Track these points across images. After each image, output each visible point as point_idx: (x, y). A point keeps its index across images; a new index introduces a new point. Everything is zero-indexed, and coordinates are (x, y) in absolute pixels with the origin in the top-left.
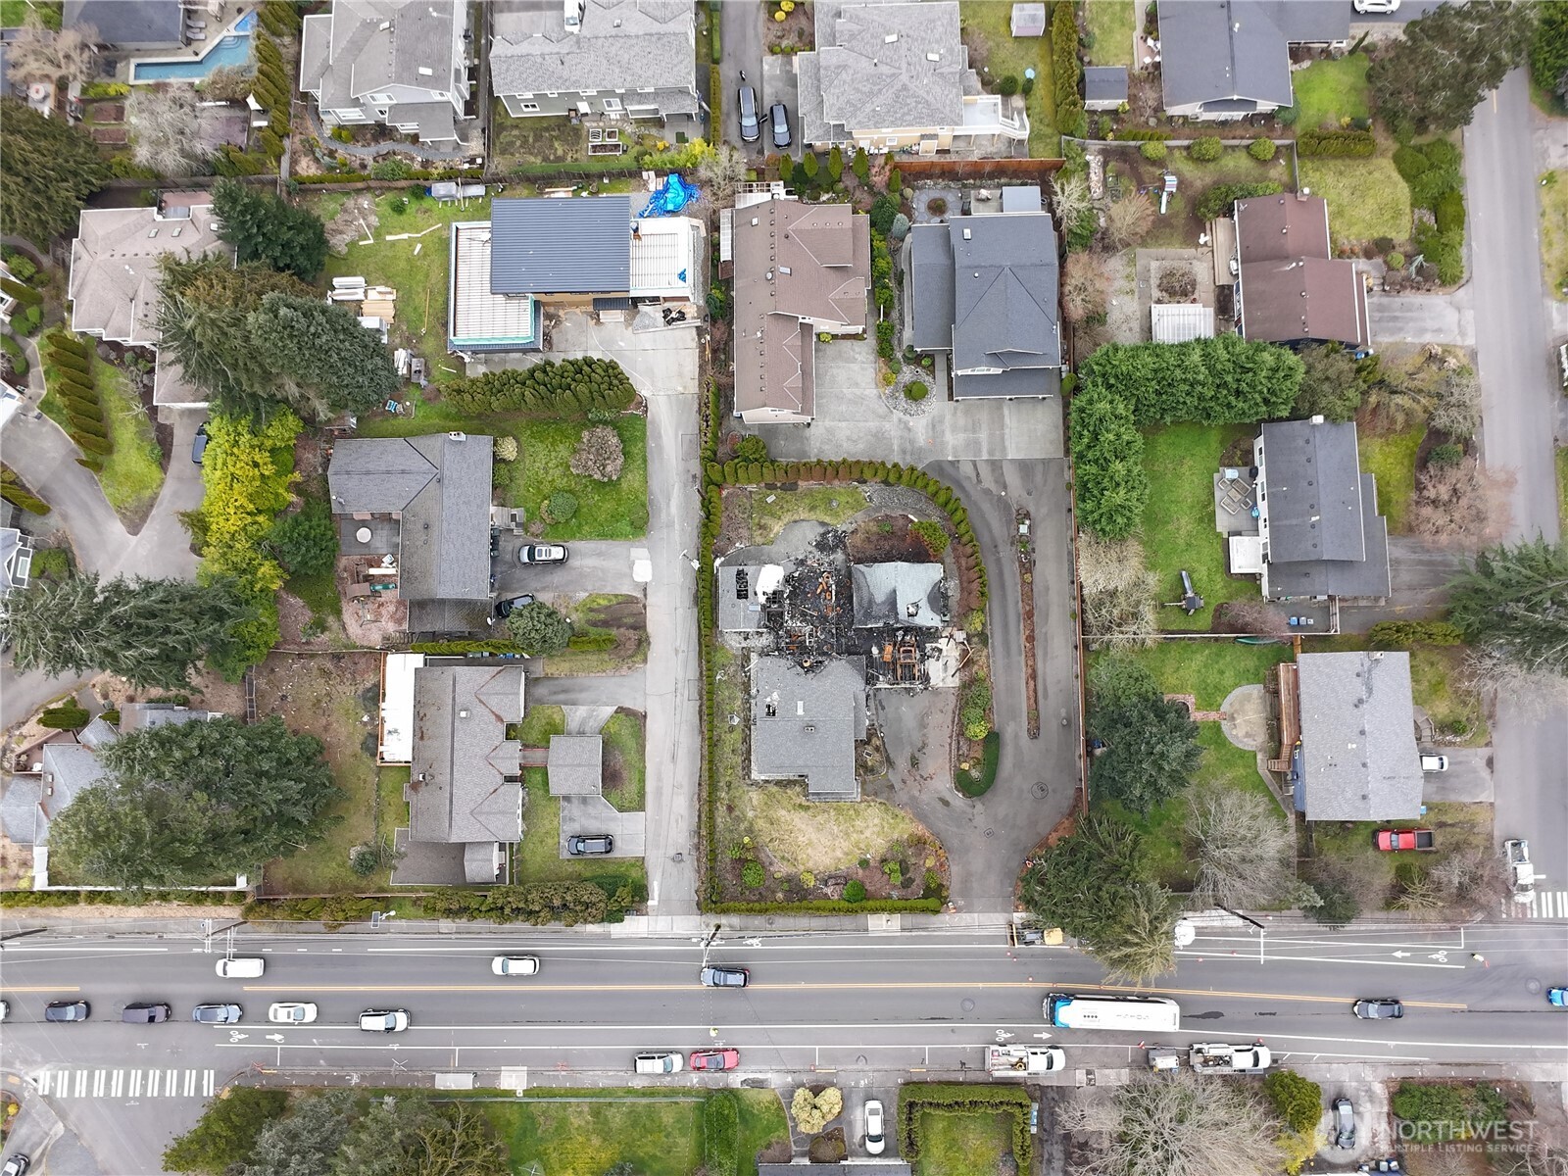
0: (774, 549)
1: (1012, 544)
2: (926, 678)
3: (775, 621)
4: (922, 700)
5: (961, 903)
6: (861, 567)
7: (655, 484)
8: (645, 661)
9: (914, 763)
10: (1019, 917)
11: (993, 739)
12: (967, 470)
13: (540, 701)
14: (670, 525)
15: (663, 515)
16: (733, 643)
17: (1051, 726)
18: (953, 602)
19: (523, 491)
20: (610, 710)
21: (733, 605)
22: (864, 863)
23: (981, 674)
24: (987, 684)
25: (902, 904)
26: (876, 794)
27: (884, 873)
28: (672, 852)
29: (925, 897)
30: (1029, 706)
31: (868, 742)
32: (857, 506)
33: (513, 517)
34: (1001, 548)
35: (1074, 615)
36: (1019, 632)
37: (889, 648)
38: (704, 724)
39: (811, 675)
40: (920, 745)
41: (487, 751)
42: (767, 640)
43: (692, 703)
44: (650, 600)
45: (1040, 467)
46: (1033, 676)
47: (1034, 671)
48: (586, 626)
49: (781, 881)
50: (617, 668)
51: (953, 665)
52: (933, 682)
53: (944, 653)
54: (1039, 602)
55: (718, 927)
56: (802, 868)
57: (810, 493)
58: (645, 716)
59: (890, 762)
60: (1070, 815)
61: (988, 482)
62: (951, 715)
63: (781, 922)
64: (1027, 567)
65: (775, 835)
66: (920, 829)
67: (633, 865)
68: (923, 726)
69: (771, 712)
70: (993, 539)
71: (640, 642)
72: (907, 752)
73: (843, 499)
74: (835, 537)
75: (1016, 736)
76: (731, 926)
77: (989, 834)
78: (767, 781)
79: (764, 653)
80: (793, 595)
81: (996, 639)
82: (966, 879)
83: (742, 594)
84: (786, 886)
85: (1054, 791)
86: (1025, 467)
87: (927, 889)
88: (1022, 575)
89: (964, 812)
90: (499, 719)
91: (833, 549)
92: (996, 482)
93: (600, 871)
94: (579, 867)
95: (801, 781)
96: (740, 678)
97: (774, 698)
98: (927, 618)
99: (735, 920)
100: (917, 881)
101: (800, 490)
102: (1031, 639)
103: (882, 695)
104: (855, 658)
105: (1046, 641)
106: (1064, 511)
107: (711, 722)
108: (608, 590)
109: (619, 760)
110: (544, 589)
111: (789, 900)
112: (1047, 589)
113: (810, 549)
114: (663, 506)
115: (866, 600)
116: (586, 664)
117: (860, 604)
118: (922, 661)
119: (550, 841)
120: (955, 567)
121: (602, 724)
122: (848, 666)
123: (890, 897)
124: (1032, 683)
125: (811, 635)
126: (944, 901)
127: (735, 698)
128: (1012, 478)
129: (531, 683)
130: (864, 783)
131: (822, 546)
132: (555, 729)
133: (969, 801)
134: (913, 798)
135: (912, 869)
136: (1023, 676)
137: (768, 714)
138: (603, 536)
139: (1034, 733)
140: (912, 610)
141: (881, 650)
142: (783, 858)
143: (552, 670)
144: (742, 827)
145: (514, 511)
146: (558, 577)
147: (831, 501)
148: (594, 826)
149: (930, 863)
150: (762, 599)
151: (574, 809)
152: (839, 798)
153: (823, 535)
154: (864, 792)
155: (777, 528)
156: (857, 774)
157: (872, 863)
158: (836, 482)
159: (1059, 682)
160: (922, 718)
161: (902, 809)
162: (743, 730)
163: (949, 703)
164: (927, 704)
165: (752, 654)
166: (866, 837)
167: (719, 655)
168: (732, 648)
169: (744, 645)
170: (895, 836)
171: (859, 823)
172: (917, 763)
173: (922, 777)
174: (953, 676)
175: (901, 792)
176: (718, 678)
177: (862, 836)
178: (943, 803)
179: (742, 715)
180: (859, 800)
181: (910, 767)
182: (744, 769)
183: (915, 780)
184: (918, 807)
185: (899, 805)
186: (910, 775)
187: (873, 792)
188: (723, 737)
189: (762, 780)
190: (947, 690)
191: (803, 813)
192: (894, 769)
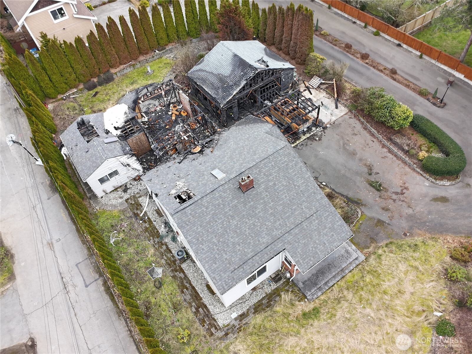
6: (195, 68)
9: (377, 187)
11: (419, 125)
21: (87, 150)
22: (443, 328)
30: (414, 90)
32: (168, 65)
35: (377, 34)
36: (352, 59)
39: (208, 151)
40: (366, 170)
43: (92, 287)
51: (329, 103)
52: (325, 121)
53: (314, 99)
54: (346, 40)
58: (33, 346)
59: (354, 202)
66: (452, 241)
68: (353, 154)
72: (361, 183)
73: (155, 67)
96: (139, 226)
101: (117, 79)
102: (364, 57)
105: (376, 53)
112: (344, 33)
115: (216, 82)
117: (216, 89)
124: (397, 77)
127: (144, 250)
133: (459, 183)
134: (410, 218)
136: (387, 78)
137: (183, 201)
139: (441, 104)
147: (146, 73)
150: (116, 135)
154: (361, 246)
158: (142, 58)
159: (414, 66)
160: (345, 149)
161: (412, 235)
162: (174, 277)
163: (354, 125)
164: (338, 137)
165: (140, 199)
166: (412, 294)
167: (101, 220)
168: (115, 206)
169: (126, 196)
170: (438, 267)
171: (387, 283)
172: (380, 185)
173: (397, 193)
174: (337, 108)
175: (394, 221)
176: (112, 242)
177: (407, 296)
178: (441, 202)
179: (163, 261)
180: (362, 258)
181: (377, 193)
182: (202, 322)
183: (394, 201)
184: (425, 222)
185: (405, 235)
186: (385, 199)
187: (369, 241)
188: (153, 300)
189: (236, 319)
190: (342, 118)
191: (316, 323)
192: (365, 205)
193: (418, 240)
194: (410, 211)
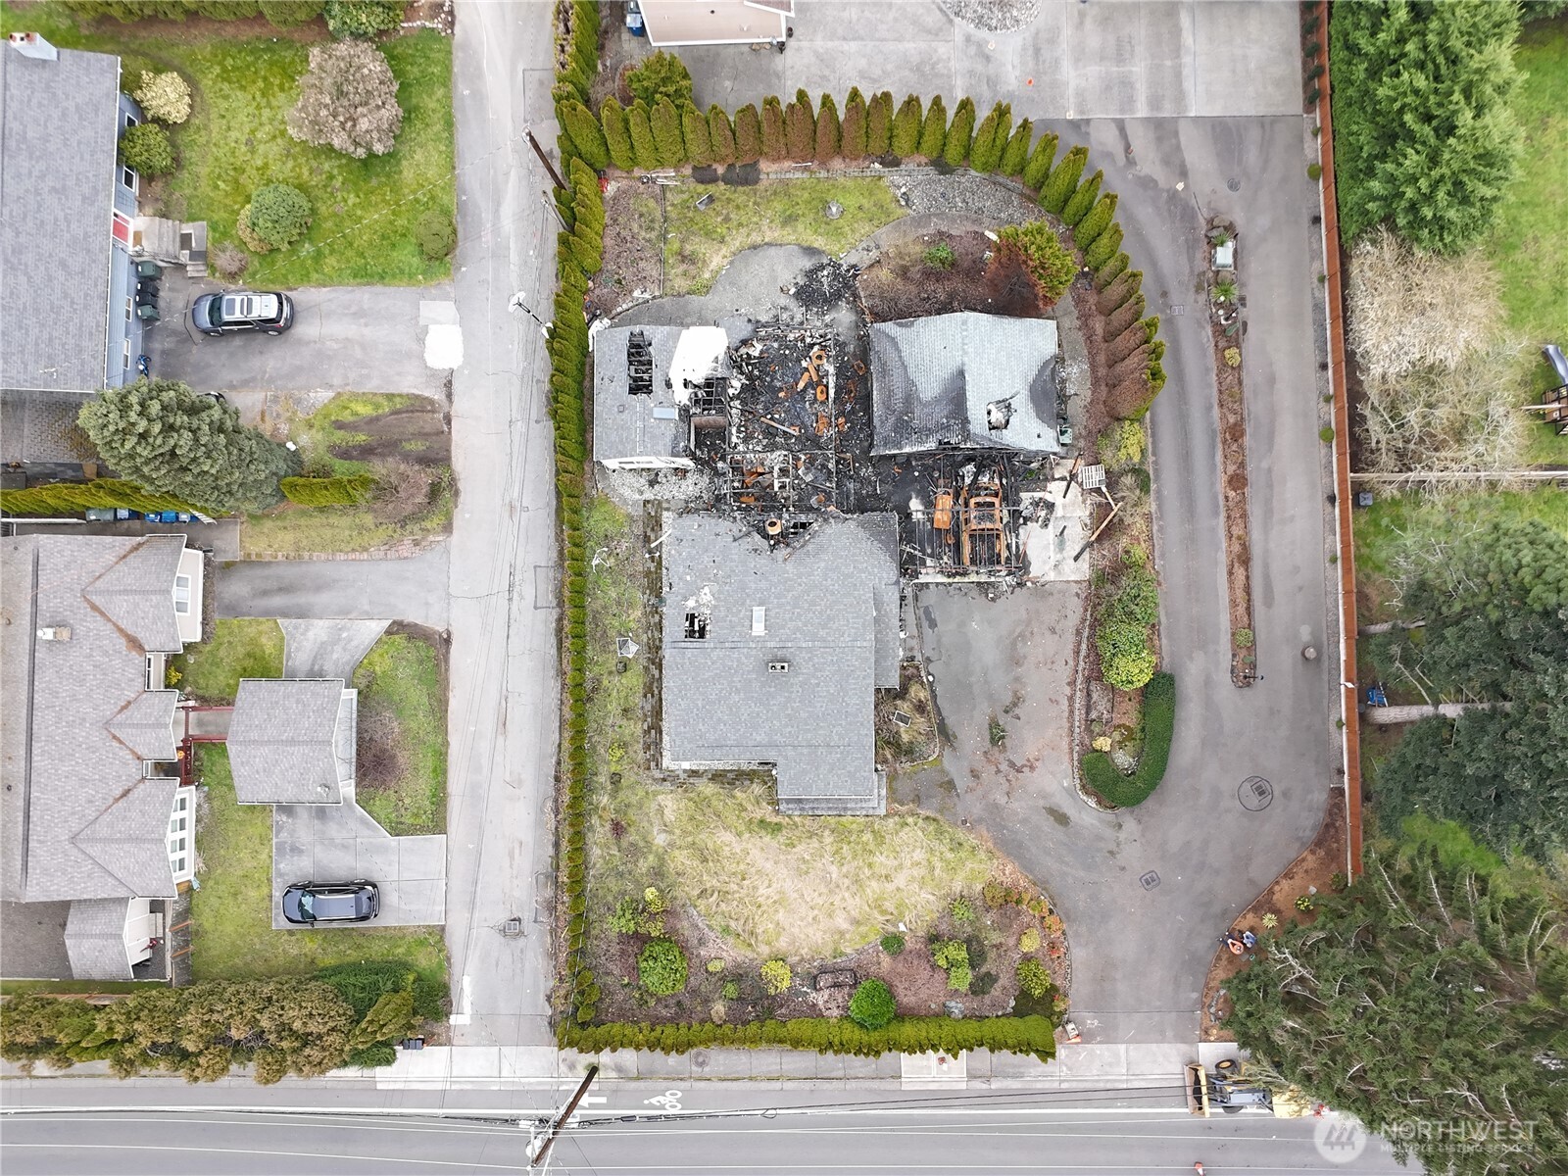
0: (710, 301)
1: (1199, 288)
2: (1019, 563)
3: (713, 447)
4: (1013, 608)
5: (1092, 1023)
6: (889, 327)
7: (471, 172)
8: (448, 528)
9: (997, 736)
10: (1212, 1052)
11: (1161, 691)
12: (1104, 139)
13: (233, 610)
14: (499, 254)
15: (487, 238)
16: (627, 492)
17: (1278, 661)
18: (1076, 408)
19: (205, 188)
20: (376, 628)
21: (622, 408)
22: (892, 943)
23: (1139, 552)
24: (1149, 573)
25: (971, 1030)
26: (917, 799)
27: (934, 967)
28: (502, 917)
29: (1019, 1013)
30: (1234, 620)
31: (901, 693)
32: (879, 215)
33: (185, 240)
34: (1175, 297)
35: (1326, 436)
36: (1213, 467)
37: (945, 502)
38: (567, 658)
39: (782, 552)
40: (1008, 699)
41: (108, 710)
42: (694, 485)
43: (541, 614)
44: (459, 406)
45: (1254, 134)
46: (1245, 559)
47: (1245, 548)
48: (328, 458)
49: (724, 978)
50: (390, 543)
51: (1077, 536)
52: (1035, 570)
53: (1059, 511)
54: (1255, 406)
55: (593, 1071)
56: (764, 950)
57: (784, 189)
58: (448, 641)
59: (945, 734)
60: (1319, 843)
61: (1149, 163)
62: (1070, 639)
63: (720, 1059)
64: (1229, 335)
65: (710, 882)
66: (1008, 873)
67: (422, 943)
68: (1016, 661)
69: (696, 630)
70: (1159, 279)
71: (434, 492)
72: (982, 714)
73: (852, 201)
74: (836, 276)
75: (1208, 682)
76: (619, 1069)
77: (1150, 881)
78: (694, 773)
79: (686, 510)
80: (749, 391)
81: (1168, 481)
82: (1103, 977)
83: (640, 387)
84: (731, 990)
85: (1286, 794)
86: (1225, 133)
87: (1024, 996)
88: (1220, 351)
89: (1099, 838)
90: (135, 644)
91: (830, 301)
92: (1166, 162)
93: (353, 955)
94: (311, 946)
95: (763, 775)
96: (642, 561)
97: (703, 601)
98: (1030, 434)
99: (628, 1057)
100: (1004, 980)
101: (764, 182)
102: (1238, 481)
103: (929, 598)
104: (877, 516)
105: (1270, 486)
106: (1306, 221)
107: (580, 652)
108: (370, 386)
109: (390, 728)
110: (246, 384)
111: (737, 1019)
112: (1272, 380)
113: (783, 301)
114: (486, 216)
115: (899, 395)
116: (328, 533)
117: (888, 407)
118: (1014, 527)
119: (253, 894)
120: (1080, 336)
121: (358, 656)
122: (862, 534)
123: (944, 1014)
124: (1240, 572)
125: (784, 472)
126: (1057, 1020)
127: (631, 605)
128: (1198, 154)
129: (214, 572)
130: (892, 778)
131: (808, 295)
132: (263, 668)
133: (1108, 815)
134: (994, 808)
135: (992, 954)
136: (1223, 559)
137: (691, 633)
138: (364, 275)
139: (1246, 677)
140: (997, 416)
141: (929, 504)
142: (726, 930)
143: (257, 547)
144: (644, 865)
145: (187, 229)
146: (273, 359)
147: (826, 207)
148: (341, 865)
149: (1031, 943)
150: (683, 396)
151: (302, 830)
152: (841, 808)
153: (811, 274)
154: (893, 796)
155: (717, 259)
156: (880, 759)
157: (910, 944)
158: (837, 164)
159: (1296, 569)
160: (1014, 644)
161: (971, 830)
162: (646, 669)
163: (1070, 613)
164: (1024, 616)
165: (665, 514)
166: (898, 889)
167: (597, 515)
168: (625, 502)
169: (649, 495)
170: (957, 887)
171: (883, 859)
172: (1003, 737)
173: (1012, 764)
174: (1076, 558)
175: (969, 796)
176: (595, 562)
177: (890, 887)
178: (1056, 819)
179: (644, 638)
180: (883, 812)
181: (987, 744)
182: (647, 748)
183: (998, 771)
184: (1004, 827)
185: (964, 822)
186: (989, 761)
187: (912, 796)
188: (605, 682)
189: (685, 771)
190: (1065, 586)
191: (767, 839)
192: (955, 749)
193: (972, 840)
194: (1002, 800)
